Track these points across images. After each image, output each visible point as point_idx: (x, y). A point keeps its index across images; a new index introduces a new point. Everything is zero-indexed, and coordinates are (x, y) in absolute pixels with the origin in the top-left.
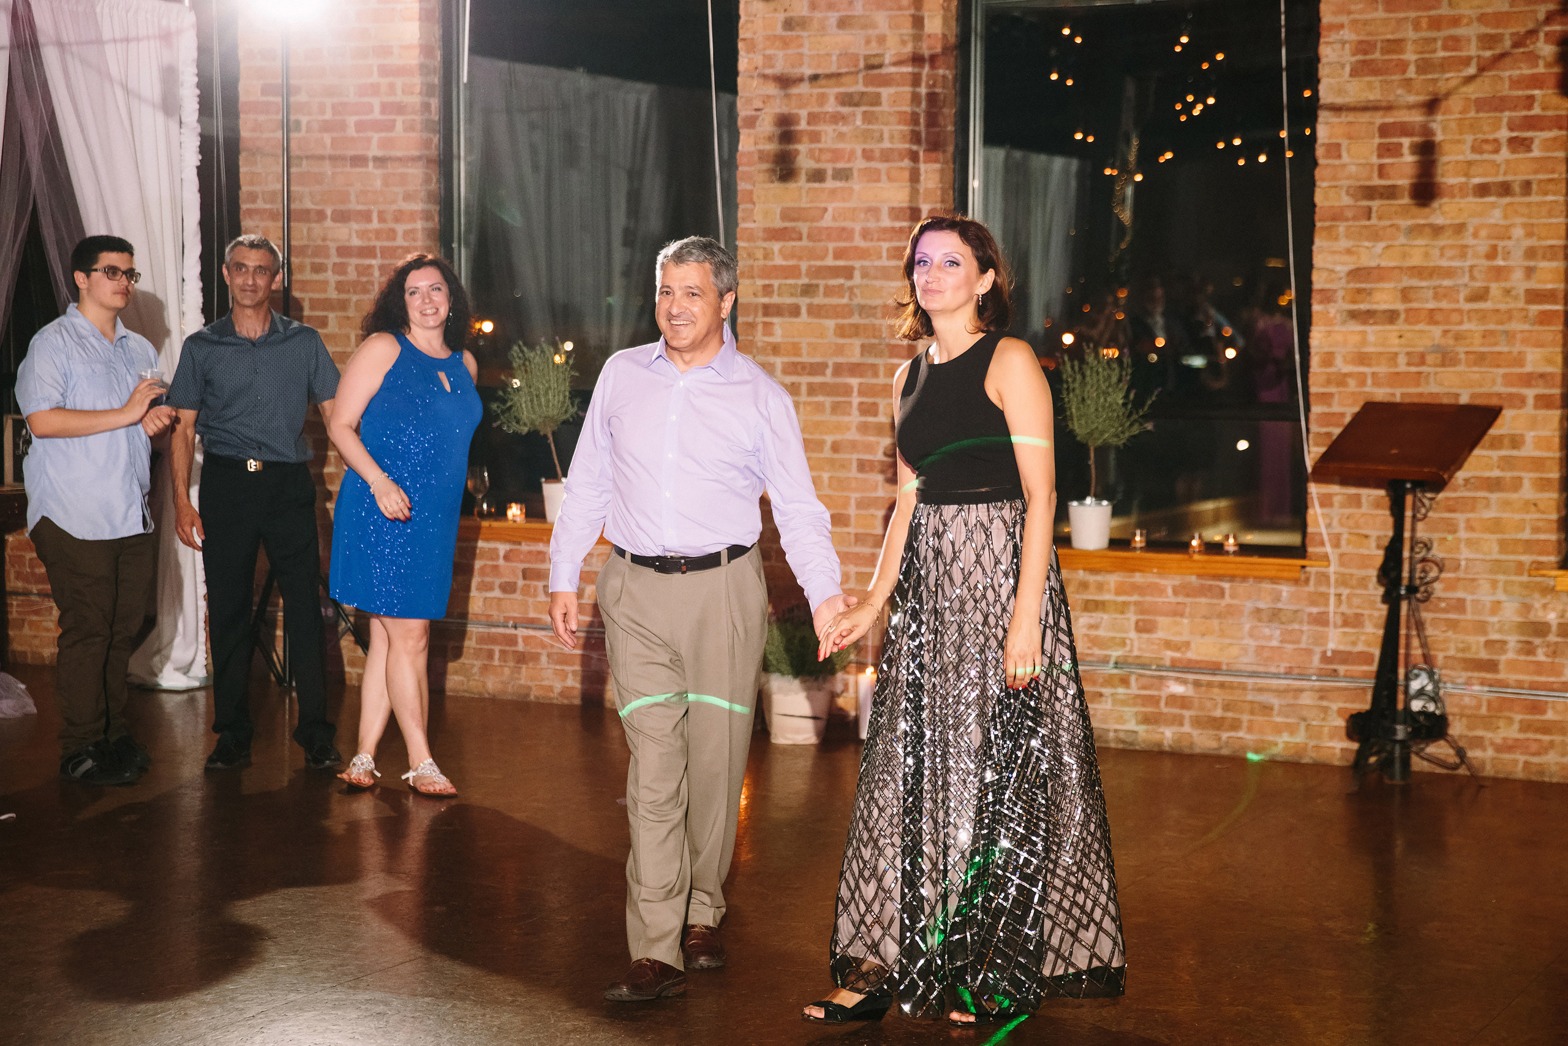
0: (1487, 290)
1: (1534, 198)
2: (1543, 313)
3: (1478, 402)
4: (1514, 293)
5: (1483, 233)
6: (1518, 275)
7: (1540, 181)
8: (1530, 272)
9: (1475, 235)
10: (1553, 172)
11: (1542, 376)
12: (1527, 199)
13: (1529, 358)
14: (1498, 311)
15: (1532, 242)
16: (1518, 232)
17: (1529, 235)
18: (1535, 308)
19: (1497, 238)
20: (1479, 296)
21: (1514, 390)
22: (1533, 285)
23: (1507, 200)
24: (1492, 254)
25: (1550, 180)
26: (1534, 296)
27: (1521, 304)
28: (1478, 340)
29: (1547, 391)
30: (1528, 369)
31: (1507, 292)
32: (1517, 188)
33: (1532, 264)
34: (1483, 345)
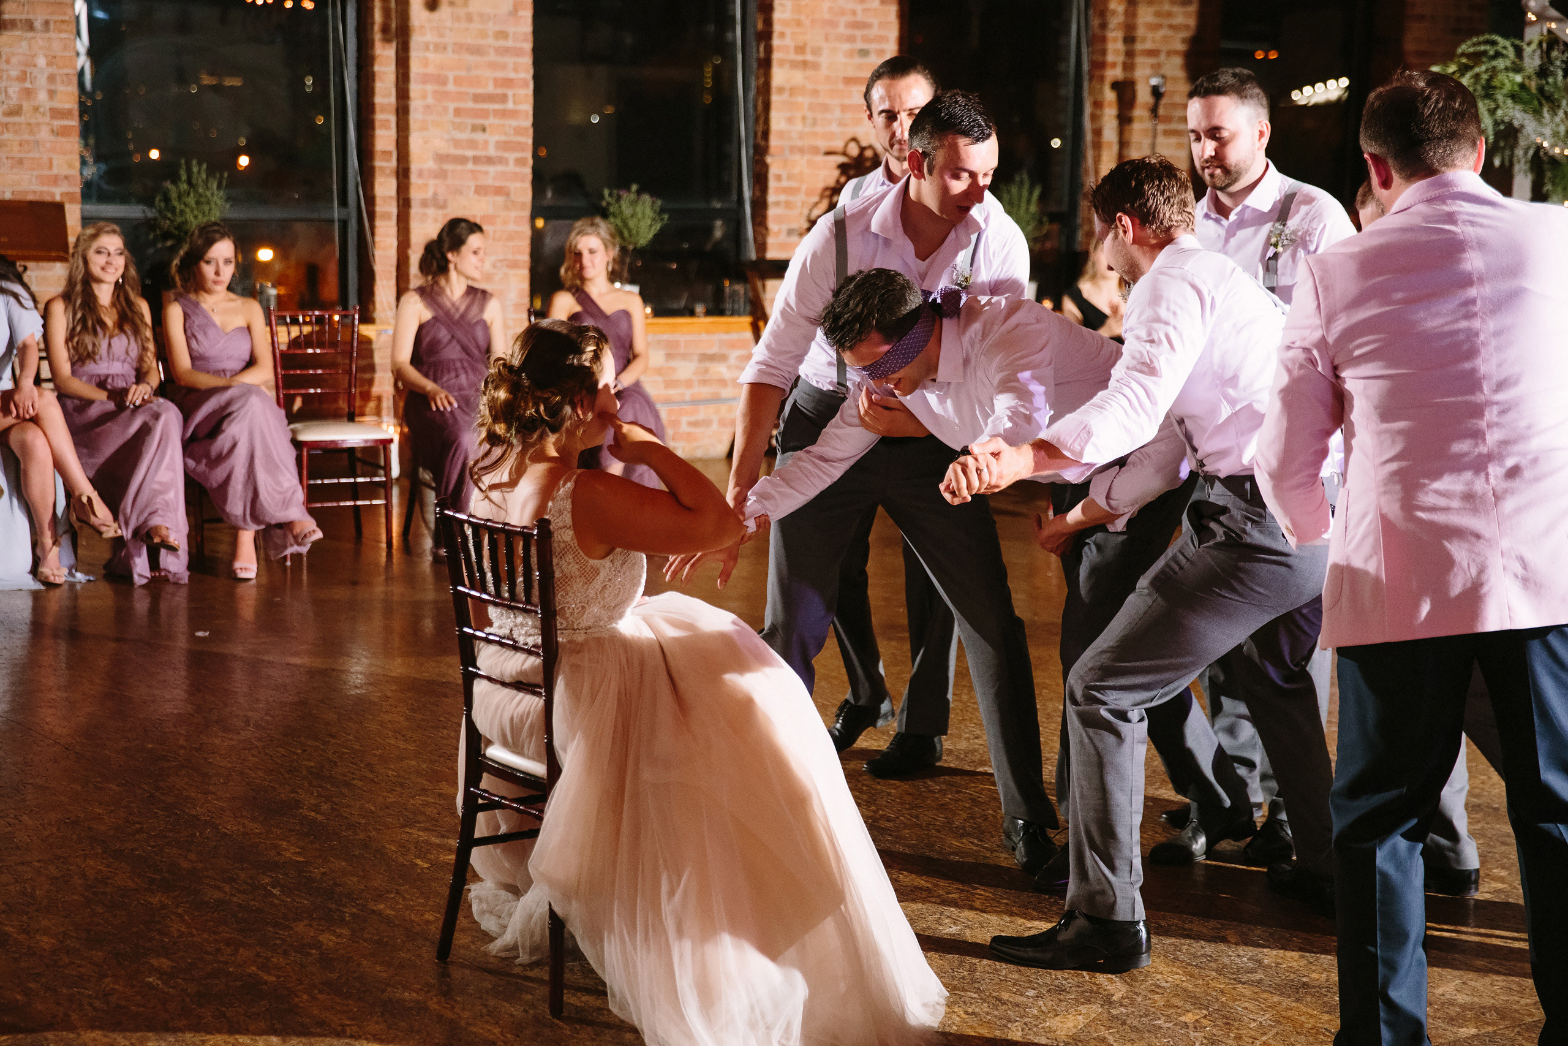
0: (20, 107)
1: (52, 35)
2: (62, 127)
3: (18, 198)
4: (42, 110)
5: (14, 60)
6: (42, 96)
7: (56, 22)
8: (52, 94)
9: (8, 62)
10: (65, 14)
11: (66, 177)
12: (47, 35)
13: (55, 162)
14: (29, 124)
15: (50, 70)
16: (41, 61)
17: (49, 64)
18: (57, 123)
19: (27, 65)
20: (16, 111)
21: (45, 188)
22: (56, 104)
23: (30, 34)
24: (23, 77)
25: (62, 21)
26: (56, 113)
27: (47, 119)
28: (16, 148)
29: (71, 190)
30: (55, 171)
31: (36, 109)
32: (38, 24)
33: (53, 87)
34: (20, 151)
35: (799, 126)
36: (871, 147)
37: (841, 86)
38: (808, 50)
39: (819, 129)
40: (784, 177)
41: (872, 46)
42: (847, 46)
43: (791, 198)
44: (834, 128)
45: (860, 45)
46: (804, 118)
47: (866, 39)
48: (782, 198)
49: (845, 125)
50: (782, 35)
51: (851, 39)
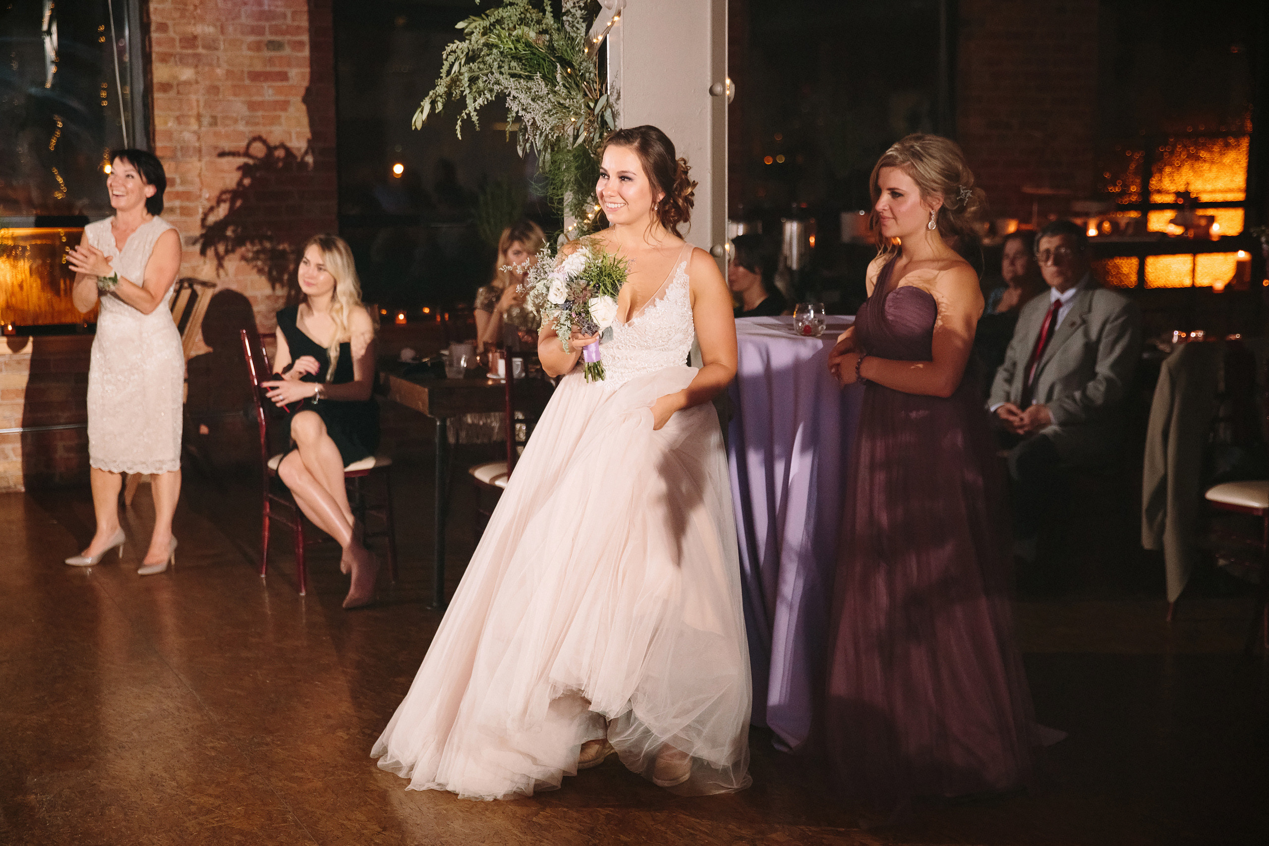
35: (194, 126)
36: (283, 146)
37: (247, 82)
38: (199, 42)
39: (220, 129)
40: (178, 181)
41: (288, 37)
42: (252, 38)
43: (187, 204)
44: (241, 127)
45: (269, 37)
46: (199, 117)
47: (276, 31)
48: (177, 203)
49: (257, 124)
50: (163, 27)
51: (255, 31)
